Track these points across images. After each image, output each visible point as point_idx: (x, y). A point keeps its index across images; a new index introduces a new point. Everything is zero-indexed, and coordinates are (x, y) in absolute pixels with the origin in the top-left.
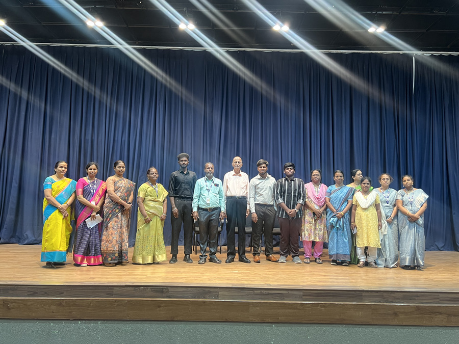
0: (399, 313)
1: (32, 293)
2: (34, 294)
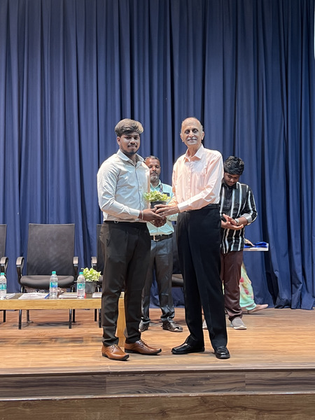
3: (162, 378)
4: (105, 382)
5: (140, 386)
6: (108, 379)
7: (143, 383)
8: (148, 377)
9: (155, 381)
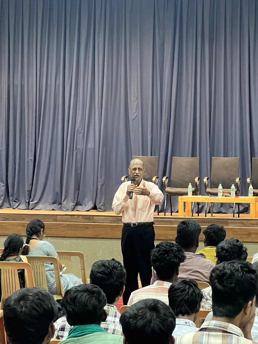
0: (252, 234)
1: (5, 219)
2: (7, 219)
3: (250, 222)
4: (228, 222)
5: (241, 224)
6: (229, 221)
7: (243, 223)
8: (244, 221)
9: (247, 222)
